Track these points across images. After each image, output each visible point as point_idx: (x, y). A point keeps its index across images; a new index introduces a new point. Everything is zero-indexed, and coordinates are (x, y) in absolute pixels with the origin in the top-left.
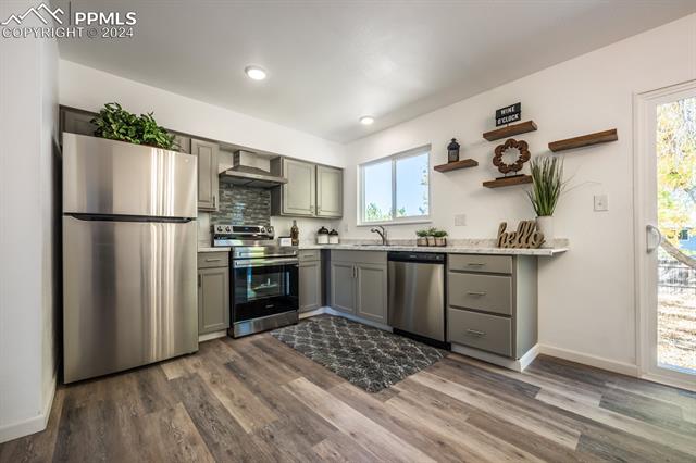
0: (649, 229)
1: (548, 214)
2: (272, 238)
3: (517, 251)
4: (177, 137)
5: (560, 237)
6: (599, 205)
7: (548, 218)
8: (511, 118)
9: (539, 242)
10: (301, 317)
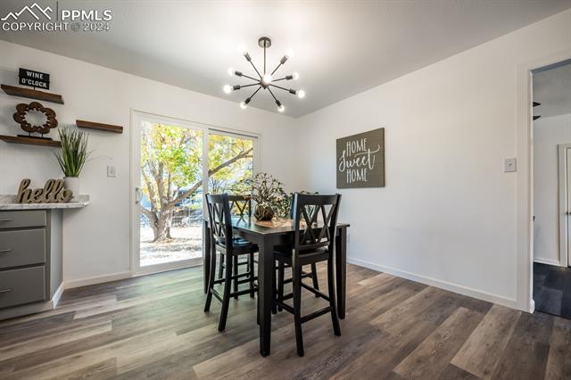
0: (137, 189)
1: (74, 175)
3: (53, 206)
5: (84, 194)
6: (111, 172)
7: (75, 179)
8: (37, 83)
9: (68, 197)
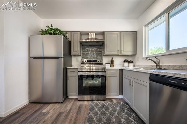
2: (102, 64)
4: (67, 32)
10: (107, 97)
